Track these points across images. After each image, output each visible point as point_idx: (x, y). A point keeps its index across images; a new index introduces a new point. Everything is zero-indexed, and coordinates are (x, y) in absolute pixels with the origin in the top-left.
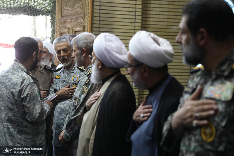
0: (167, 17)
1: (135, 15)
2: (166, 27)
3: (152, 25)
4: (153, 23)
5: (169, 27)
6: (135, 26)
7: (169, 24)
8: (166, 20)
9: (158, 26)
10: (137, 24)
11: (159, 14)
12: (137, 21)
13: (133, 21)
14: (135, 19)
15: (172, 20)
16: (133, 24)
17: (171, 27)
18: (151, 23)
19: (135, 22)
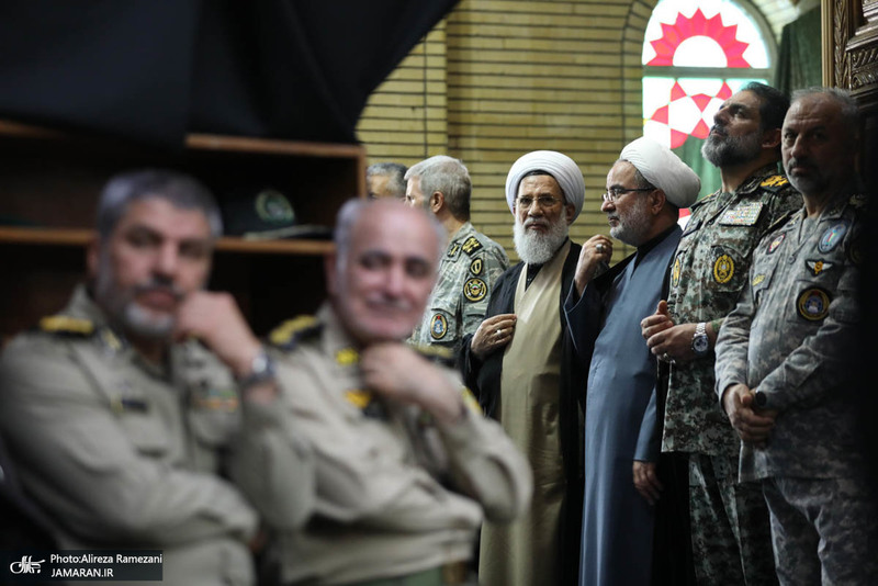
0: (529, 82)
1: (424, 81)
2: (528, 119)
3: (480, 115)
4: (484, 106)
5: (540, 120)
6: (425, 120)
7: (540, 108)
8: (528, 95)
9: (500, 118)
10: (431, 113)
11: (502, 75)
12: (431, 100)
13: (418, 101)
14: (424, 94)
15: (549, 95)
16: (419, 114)
17: (548, 120)
18: (475, 106)
19: (424, 106)
